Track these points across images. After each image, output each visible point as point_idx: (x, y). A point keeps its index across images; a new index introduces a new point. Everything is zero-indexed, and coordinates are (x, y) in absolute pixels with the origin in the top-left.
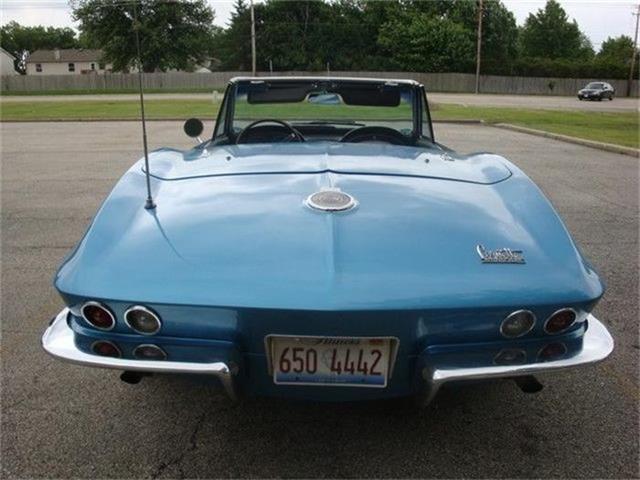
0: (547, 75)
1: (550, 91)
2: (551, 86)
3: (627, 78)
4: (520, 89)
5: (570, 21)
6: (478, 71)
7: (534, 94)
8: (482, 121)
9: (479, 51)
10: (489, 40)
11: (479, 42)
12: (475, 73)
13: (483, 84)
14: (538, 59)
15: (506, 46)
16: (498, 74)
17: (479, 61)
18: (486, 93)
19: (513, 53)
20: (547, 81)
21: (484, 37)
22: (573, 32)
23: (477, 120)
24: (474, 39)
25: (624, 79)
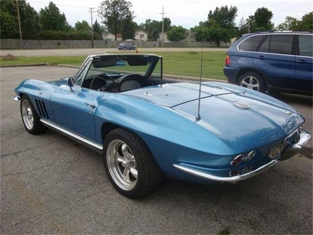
0: (56, 39)
1: (58, 47)
2: (59, 44)
3: (91, 39)
4: (44, 46)
5: (61, 13)
6: (21, 37)
7: (51, 48)
8: (47, 64)
9: (20, 27)
10: (25, 21)
11: (19, 22)
12: (19, 38)
13: (25, 44)
14: (50, 31)
15: (34, 24)
16: (32, 39)
17: (21, 32)
18: (27, 49)
19: (38, 28)
20: (56, 42)
21: (21, 20)
22: (63, 18)
23: (44, 63)
24: (17, 21)
25: (89, 39)
